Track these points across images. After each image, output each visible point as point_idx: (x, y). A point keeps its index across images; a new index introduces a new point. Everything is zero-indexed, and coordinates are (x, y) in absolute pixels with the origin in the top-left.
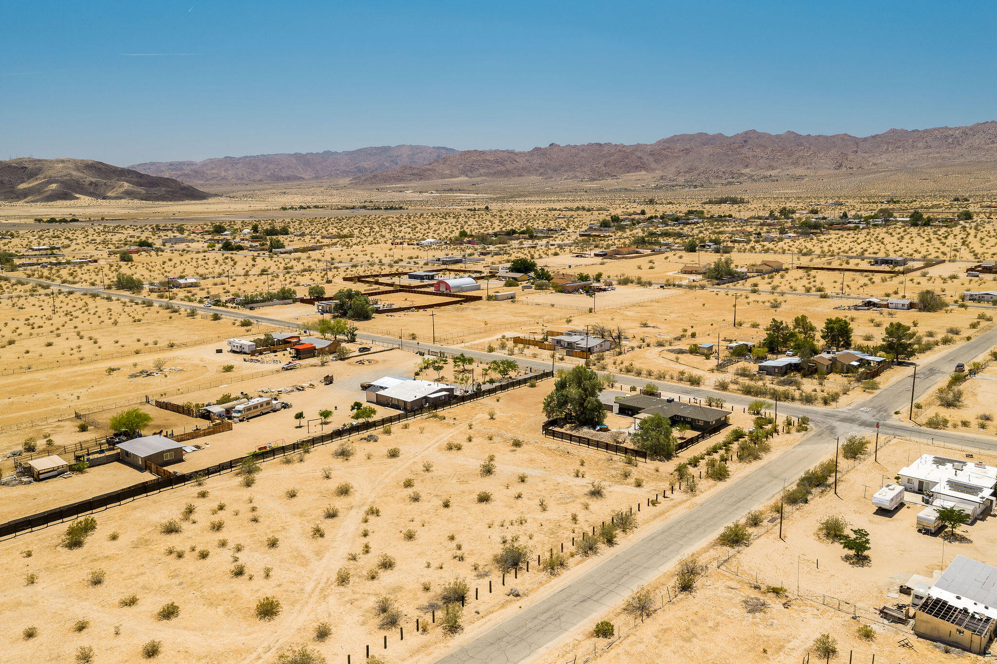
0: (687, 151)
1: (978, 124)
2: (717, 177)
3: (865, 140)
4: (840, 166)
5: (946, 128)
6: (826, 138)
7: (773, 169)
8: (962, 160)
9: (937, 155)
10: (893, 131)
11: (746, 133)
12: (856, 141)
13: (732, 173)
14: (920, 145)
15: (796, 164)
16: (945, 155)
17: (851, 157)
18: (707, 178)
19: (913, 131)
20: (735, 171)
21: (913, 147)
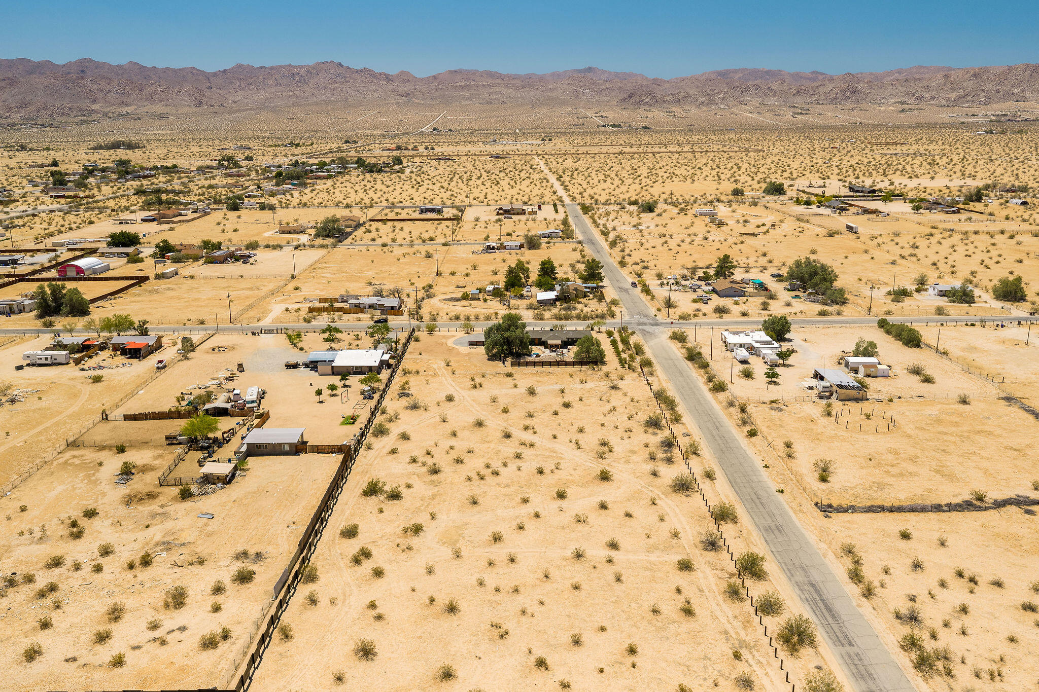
0: (12, 82)
1: (319, 64)
2: (63, 114)
3: (215, 75)
4: (201, 103)
5: (290, 65)
6: (175, 71)
7: (127, 105)
8: (314, 99)
9: (291, 94)
10: (240, 66)
11: (81, 61)
12: (208, 76)
13: (80, 109)
14: (271, 82)
15: (150, 99)
16: (298, 93)
17: (208, 93)
18: (50, 115)
19: (261, 67)
20: (84, 108)
21: (264, 84)
